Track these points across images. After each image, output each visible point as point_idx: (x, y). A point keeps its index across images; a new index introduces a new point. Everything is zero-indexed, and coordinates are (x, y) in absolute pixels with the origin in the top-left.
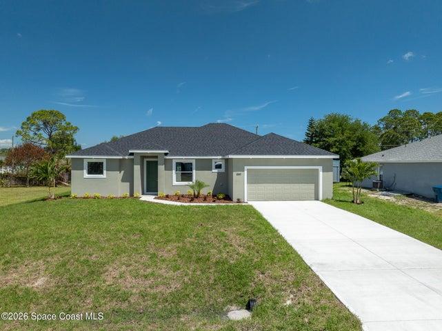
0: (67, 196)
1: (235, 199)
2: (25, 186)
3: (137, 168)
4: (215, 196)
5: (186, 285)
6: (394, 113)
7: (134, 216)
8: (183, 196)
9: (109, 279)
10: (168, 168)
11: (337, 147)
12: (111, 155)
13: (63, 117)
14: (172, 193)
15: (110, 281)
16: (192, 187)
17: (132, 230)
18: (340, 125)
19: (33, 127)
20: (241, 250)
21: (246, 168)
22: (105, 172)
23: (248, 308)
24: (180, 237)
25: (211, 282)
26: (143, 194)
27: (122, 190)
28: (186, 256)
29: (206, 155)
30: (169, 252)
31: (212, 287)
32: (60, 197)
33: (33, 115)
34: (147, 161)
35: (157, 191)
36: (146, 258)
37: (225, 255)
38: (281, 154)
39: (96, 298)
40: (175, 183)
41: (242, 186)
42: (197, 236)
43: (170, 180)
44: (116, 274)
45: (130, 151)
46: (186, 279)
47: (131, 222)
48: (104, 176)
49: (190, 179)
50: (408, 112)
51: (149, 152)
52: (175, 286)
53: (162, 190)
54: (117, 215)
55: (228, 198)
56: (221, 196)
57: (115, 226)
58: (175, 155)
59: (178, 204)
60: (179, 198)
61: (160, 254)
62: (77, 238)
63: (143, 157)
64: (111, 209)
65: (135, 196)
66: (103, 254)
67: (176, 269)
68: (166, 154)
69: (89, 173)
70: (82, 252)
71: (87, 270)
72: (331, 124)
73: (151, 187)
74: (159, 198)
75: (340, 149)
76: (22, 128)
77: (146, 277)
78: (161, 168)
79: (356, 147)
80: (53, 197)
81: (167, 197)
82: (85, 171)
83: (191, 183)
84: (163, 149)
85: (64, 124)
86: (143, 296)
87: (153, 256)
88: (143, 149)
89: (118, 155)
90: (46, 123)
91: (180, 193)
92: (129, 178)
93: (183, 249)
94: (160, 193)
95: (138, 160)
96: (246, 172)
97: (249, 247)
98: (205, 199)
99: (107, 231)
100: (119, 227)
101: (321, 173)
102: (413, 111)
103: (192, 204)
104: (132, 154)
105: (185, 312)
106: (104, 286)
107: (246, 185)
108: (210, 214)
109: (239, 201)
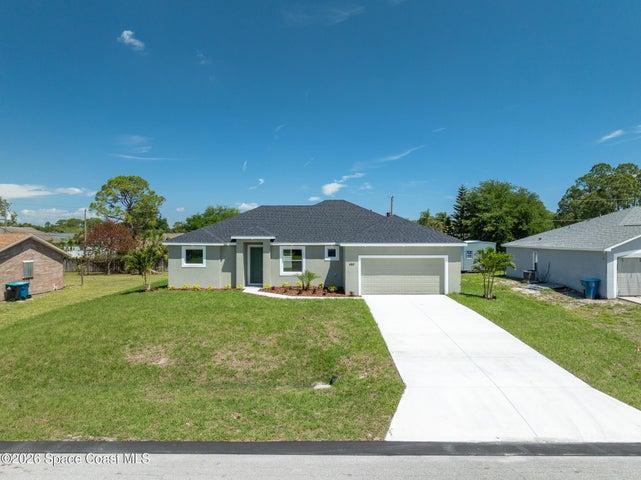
0: (163, 287)
1: (347, 292)
2: (105, 273)
3: (240, 256)
4: (326, 289)
5: (282, 367)
6: (600, 168)
7: (237, 309)
8: (290, 288)
9: (218, 360)
10: (275, 256)
11: (493, 226)
12: (212, 242)
13: (146, 184)
14: (278, 284)
15: (219, 362)
16: (301, 278)
17: (236, 322)
18: (498, 197)
19: (110, 198)
20: (336, 341)
21: (360, 257)
22: (204, 260)
23: (331, 383)
24: (281, 329)
25: (304, 364)
26: (247, 285)
27: (223, 280)
28: (285, 344)
29: (318, 241)
30: (270, 341)
31: (304, 368)
32: (157, 288)
33: (110, 183)
34: (252, 249)
35: (262, 282)
36: (249, 345)
37: (319, 344)
38: (400, 242)
39: (209, 374)
40: (282, 273)
41: (356, 277)
42: (297, 328)
43: (276, 270)
44: (224, 357)
45: (232, 238)
46: (283, 362)
47: (235, 314)
48: (204, 265)
49: (300, 269)
50: (621, 167)
51: (252, 238)
52: (274, 367)
53: (268, 281)
54: (221, 308)
55: (341, 290)
56: (332, 289)
57: (220, 318)
58: (283, 242)
59: (284, 297)
60: (286, 290)
61: (262, 342)
62: (187, 328)
63: (246, 244)
64: (213, 302)
65: (238, 287)
66: (211, 341)
67: (275, 354)
68: (272, 241)
69: (188, 261)
70: (193, 340)
71: (199, 354)
72: (486, 195)
73: (256, 278)
74: (263, 290)
75: (497, 228)
76: (97, 199)
77: (249, 360)
78: (267, 256)
79: (517, 225)
80: (149, 288)
81: (273, 289)
82: (183, 260)
83: (300, 273)
84: (268, 235)
85: (146, 193)
86: (247, 373)
87: (255, 344)
88: (247, 235)
89: (219, 242)
90: (125, 193)
91: (287, 284)
92: (230, 267)
93: (283, 338)
94: (265, 285)
95: (240, 247)
96: (360, 262)
97: (343, 338)
98: (314, 292)
99: (213, 322)
100: (224, 319)
101: (447, 264)
102: (629, 166)
103: (299, 297)
104: (234, 241)
105: (279, 384)
106: (215, 366)
107: (360, 277)
108: (315, 308)
109: (352, 295)
